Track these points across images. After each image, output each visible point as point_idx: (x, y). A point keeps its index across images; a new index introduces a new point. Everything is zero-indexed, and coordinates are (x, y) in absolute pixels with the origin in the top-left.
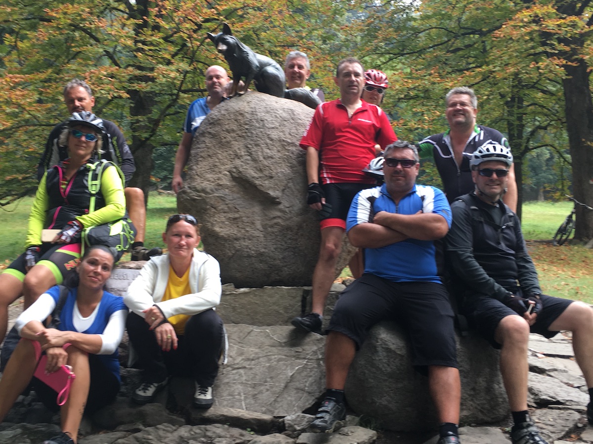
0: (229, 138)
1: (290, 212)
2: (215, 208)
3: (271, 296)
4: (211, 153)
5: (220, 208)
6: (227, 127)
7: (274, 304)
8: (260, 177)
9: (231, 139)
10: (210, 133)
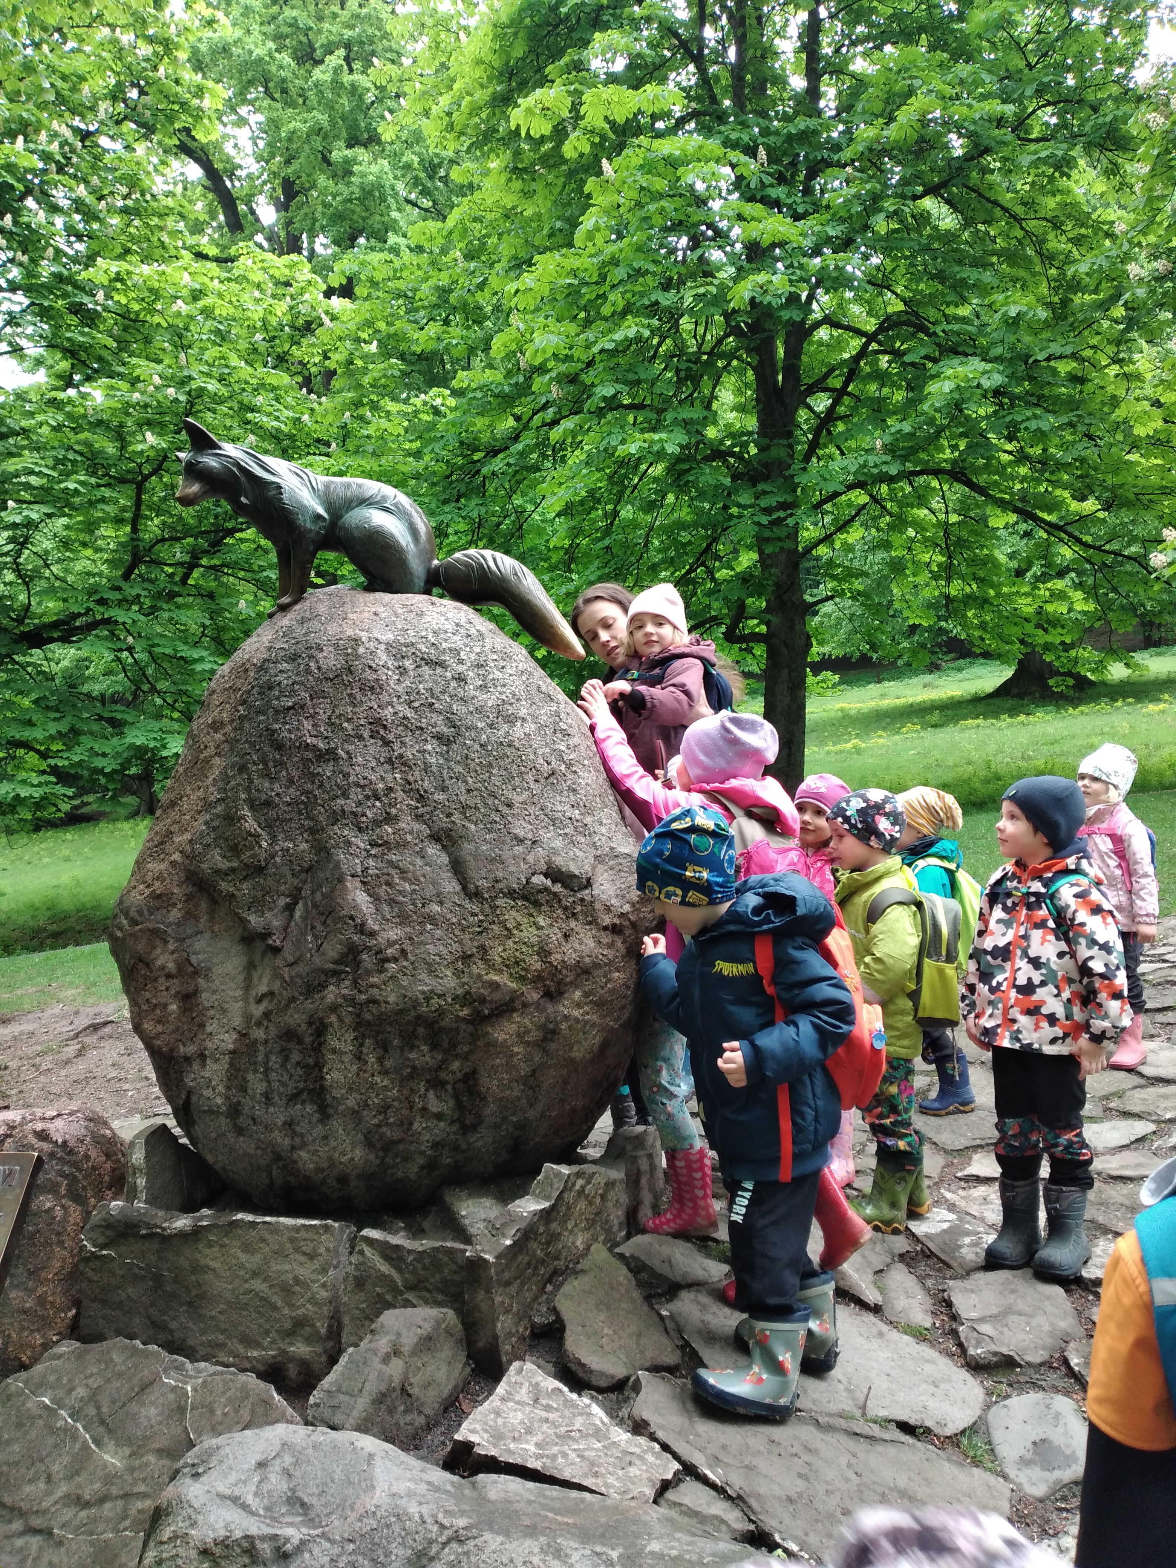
1: (291, 978)
2: (147, 965)
3: (247, 1248)
5: (159, 963)
7: (255, 1274)
8: (233, 870)
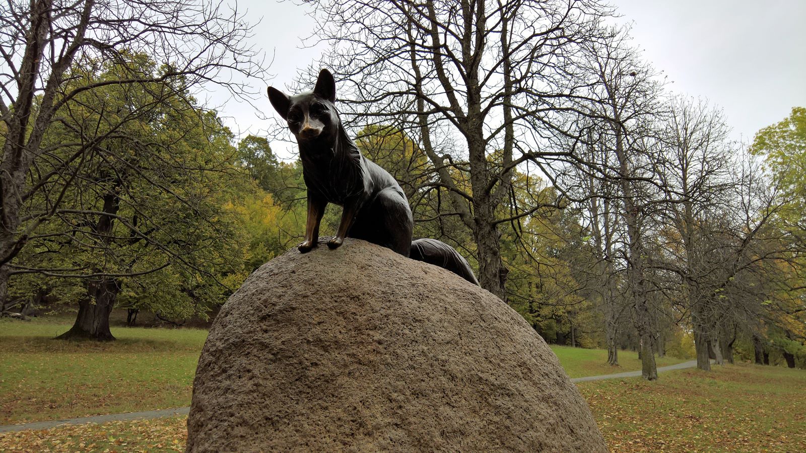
0: (328, 367)
4: (274, 409)
6: (317, 330)
9: (334, 369)
10: (264, 346)
